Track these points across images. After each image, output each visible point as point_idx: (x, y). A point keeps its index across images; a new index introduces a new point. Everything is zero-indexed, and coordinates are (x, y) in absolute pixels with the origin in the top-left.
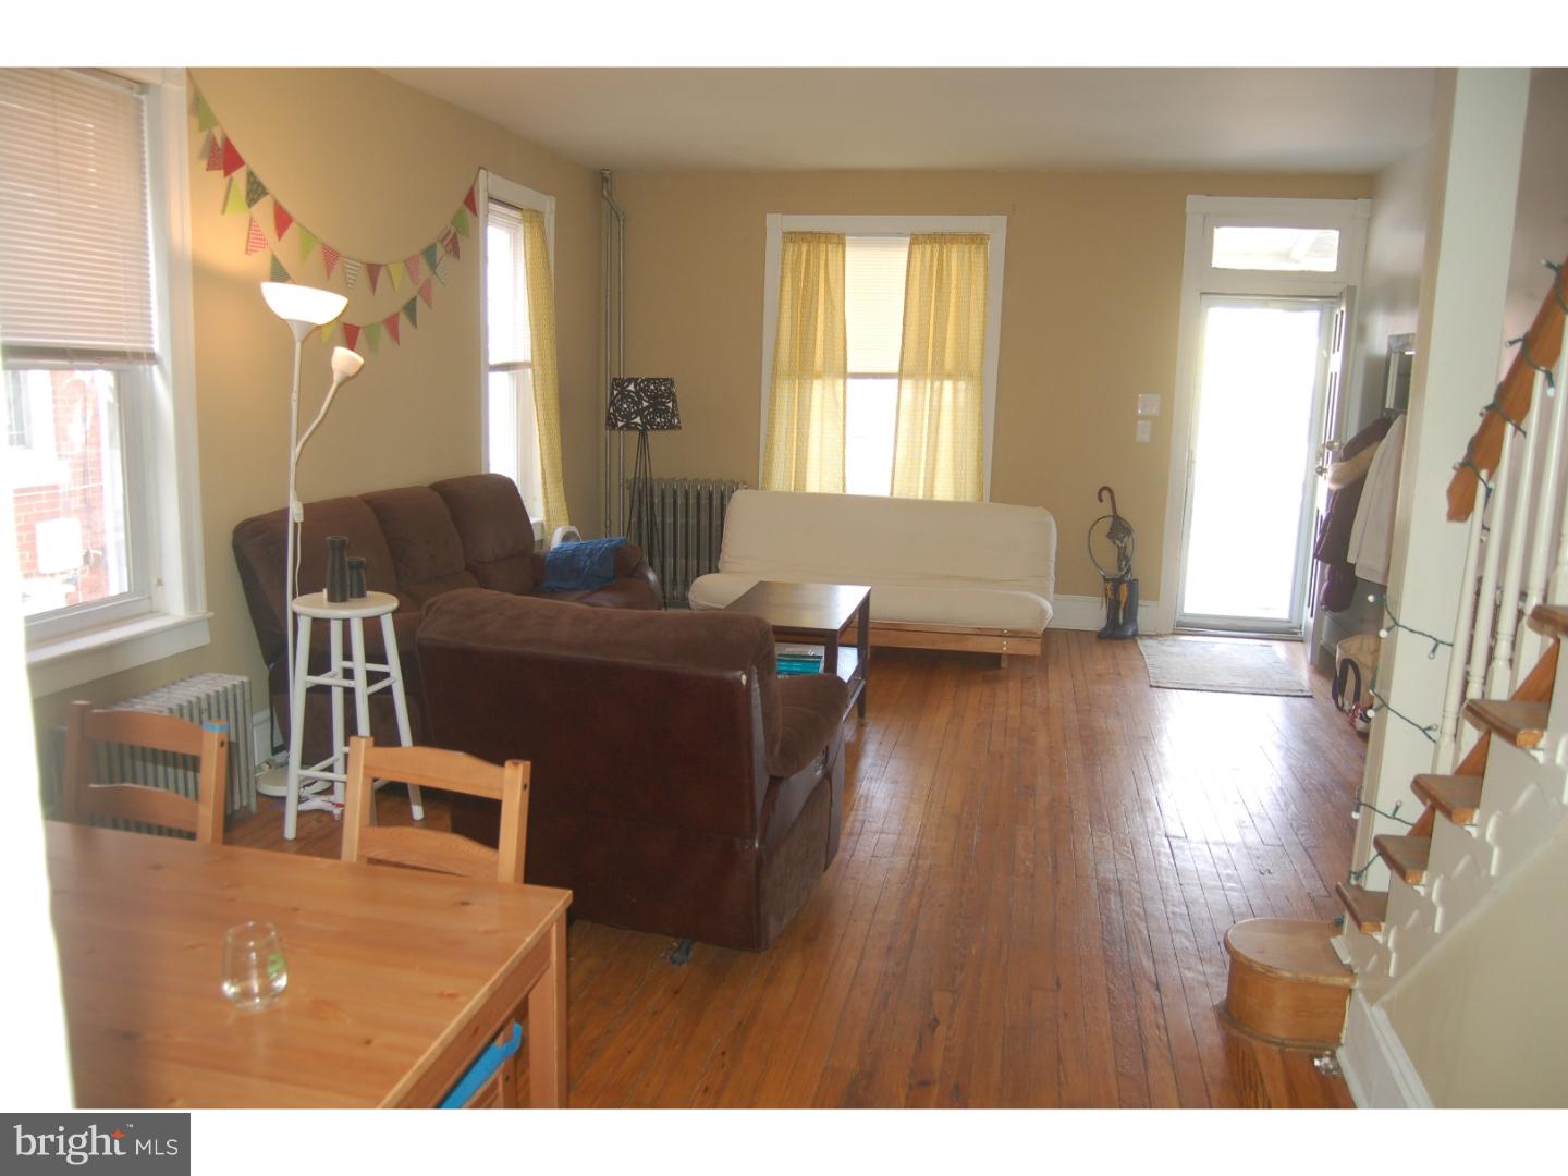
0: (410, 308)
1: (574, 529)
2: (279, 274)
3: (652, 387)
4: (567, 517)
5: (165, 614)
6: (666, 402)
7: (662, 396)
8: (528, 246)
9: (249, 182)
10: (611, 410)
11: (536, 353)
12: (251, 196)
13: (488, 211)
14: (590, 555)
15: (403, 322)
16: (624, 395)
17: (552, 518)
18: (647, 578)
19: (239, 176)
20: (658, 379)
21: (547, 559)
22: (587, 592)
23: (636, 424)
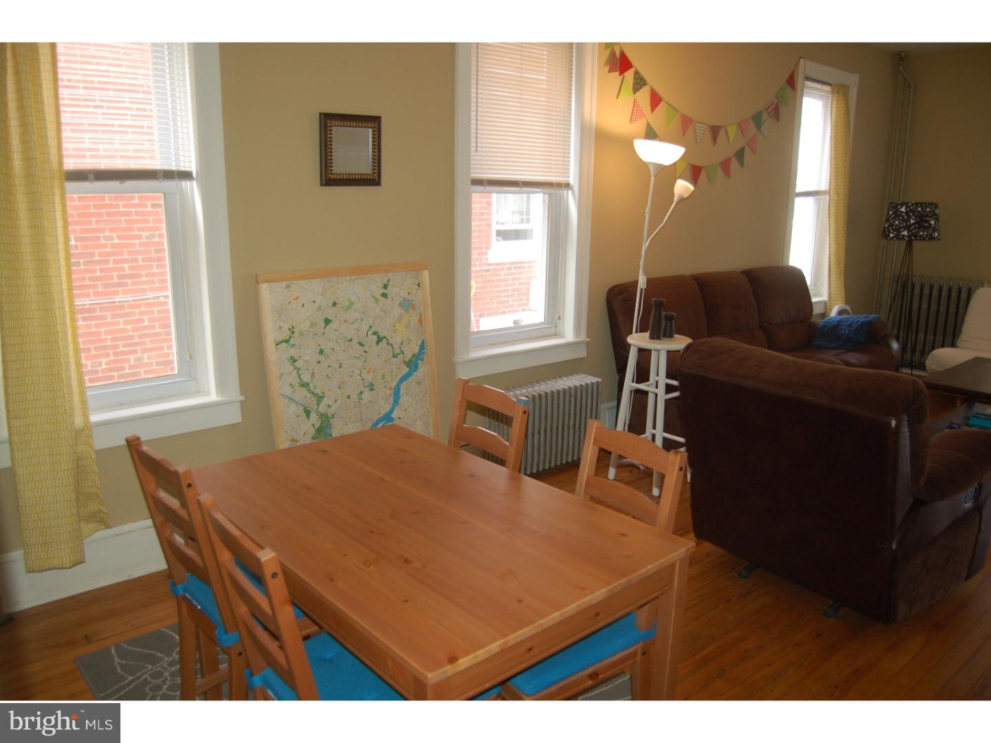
0: (740, 155)
1: (848, 307)
2: (651, 134)
3: (920, 209)
4: (844, 298)
5: (563, 337)
6: (929, 220)
7: (927, 216)
8: (834, 110)
9: (635, 78)
10: (886, 226)
11: (833, 184)
12: (636, 86)
13: (803, 87)
14: (850, 325)
15: (734, 164)
16: (897, 214)
17: (832, 299)
18: (889, 347)
19: (629, 75)
20: (925, 204)
21: (819, 326)
22: (843, 351)
23: (904, 236)
